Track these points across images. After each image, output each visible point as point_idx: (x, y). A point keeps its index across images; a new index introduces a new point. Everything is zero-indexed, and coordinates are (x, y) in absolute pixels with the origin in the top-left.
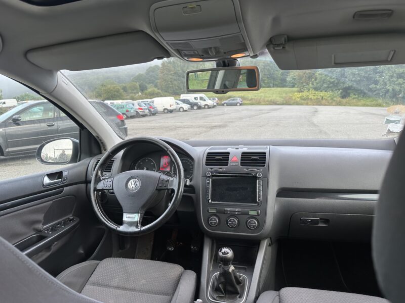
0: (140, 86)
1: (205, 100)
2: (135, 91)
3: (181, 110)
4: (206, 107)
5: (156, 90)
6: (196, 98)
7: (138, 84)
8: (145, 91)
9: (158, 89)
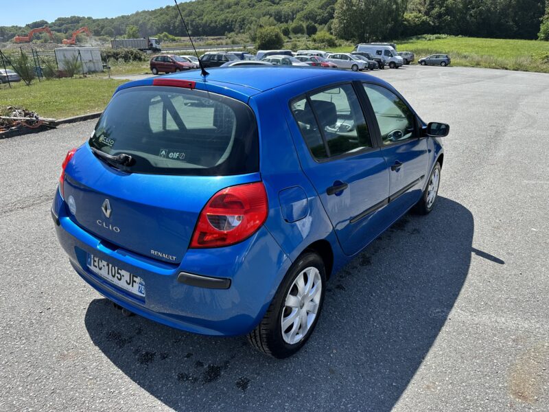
0: (307, 27)
1: (392, 56)
2: (299, 35)
3: (355, 68)
4: (392, 65)
5: (328, 36)
6: (379, 52)
7: (305, 25)
8: (313, 36)
9: (331, 34)
